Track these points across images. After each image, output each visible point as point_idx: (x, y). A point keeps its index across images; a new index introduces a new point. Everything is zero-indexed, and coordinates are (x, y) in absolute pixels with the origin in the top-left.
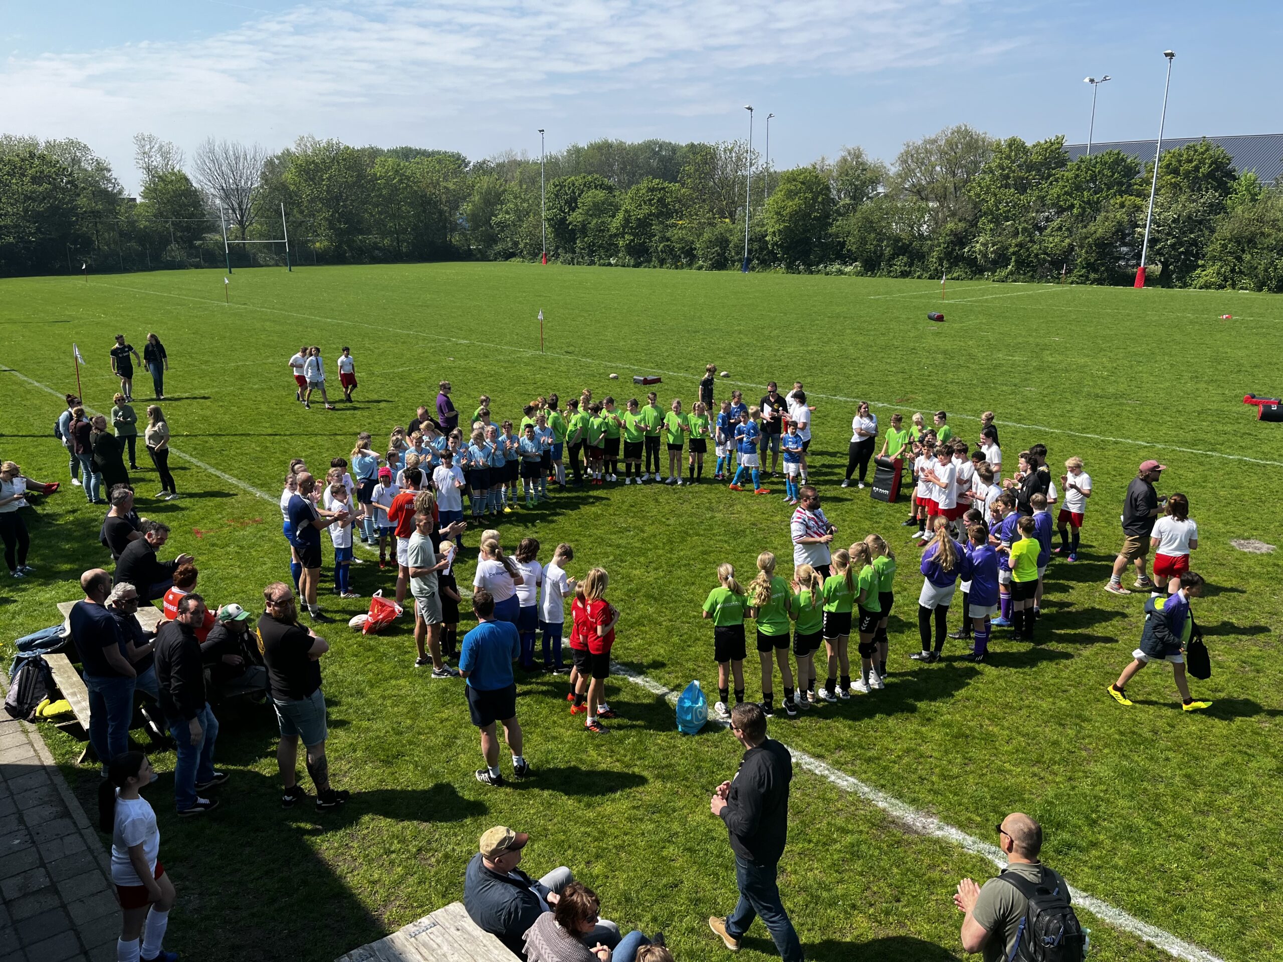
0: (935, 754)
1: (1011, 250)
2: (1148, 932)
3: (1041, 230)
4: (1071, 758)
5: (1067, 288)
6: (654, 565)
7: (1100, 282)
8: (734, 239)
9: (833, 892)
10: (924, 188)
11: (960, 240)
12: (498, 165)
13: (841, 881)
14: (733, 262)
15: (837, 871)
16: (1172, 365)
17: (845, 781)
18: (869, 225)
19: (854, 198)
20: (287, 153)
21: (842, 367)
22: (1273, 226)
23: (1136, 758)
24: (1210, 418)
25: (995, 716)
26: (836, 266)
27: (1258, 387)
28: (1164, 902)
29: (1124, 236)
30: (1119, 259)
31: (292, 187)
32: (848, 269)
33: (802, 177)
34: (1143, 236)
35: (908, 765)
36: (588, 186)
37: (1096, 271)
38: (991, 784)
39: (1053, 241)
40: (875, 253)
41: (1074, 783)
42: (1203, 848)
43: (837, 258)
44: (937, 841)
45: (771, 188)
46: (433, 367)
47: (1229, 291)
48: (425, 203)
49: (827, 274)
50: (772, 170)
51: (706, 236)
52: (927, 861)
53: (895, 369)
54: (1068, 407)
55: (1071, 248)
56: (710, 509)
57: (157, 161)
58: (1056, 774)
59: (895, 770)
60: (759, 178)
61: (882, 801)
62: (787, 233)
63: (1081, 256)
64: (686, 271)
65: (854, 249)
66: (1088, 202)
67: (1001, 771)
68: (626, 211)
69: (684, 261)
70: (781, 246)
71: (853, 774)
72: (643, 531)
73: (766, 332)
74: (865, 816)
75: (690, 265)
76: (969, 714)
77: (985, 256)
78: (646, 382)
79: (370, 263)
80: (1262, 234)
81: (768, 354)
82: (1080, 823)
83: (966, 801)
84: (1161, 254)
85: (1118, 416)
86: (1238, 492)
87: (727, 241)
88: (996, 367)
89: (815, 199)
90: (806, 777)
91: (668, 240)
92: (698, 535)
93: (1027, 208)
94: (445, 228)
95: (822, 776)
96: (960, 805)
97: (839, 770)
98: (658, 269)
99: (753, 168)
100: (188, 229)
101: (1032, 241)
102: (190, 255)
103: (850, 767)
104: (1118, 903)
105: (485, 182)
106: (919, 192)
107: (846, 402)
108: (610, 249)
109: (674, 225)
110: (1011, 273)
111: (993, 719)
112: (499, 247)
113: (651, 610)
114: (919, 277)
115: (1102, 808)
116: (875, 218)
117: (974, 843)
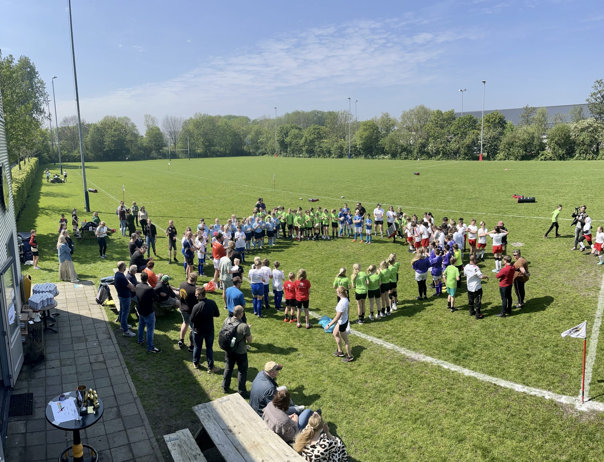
0: (421, 331)
1: (440, 149)
2: (493, 380)
3: (449, 142)
4: (467, 325)
5: (459, 162)
6: (316, 270)
7: (469, 159)
8: (345, 147)
9: (386, 388)
10: (410, 127)
11: (424, 146)
12: (261, 121)
13: (389, 383)
14: (345, 155)
15: (387, 380)
16: (492, 187)
17: (389, 346)
18: (392, 141)
19: (387, 131)
20: (191, 119)
21: (385, 193)
22: (518, 139)
23: (487, 321)
24: (504, 204)
25: (441, 314)
26: (382, 156)
27: (517, 192)
28: (498, 368)
29: (475, 144)
30: (474, 151)
31: (191, 131)
32: (386, 157)
33: (369, 123)
34: (480, 143)
35: (412, 336)
36: (292, 128)
37: (467, 156)
38: (441, 339)
39: (454, 146)
40: (395, 151)
41: (468, 333)
42: (509, 347)
43: (382, 153)
44: (423, 363)
45: (358, 127)
46: (236, 195)
47: (507, 161)
48: (235, 135)
49: (379, 159)
50: (358, 121)
51: (335, 146)
52: (420, 370)
53: (403, 193)
54: (461, 203)
55: (459, 148)
56: (338, 248)
57: (150, 123)
58: (462, 331)
59: (407, 339)
60: (353, 124)
61: (403, 351)
62: (364, 144)
63: (462, 150)
64: (328, 159)
65: (388, 149)
66: (463, 132)
67: (444, 333)
68: (306, 137)
69: (327, 155)
70: (362, 149)
71: (392, 342)
72: (312, 257)
73: (358, 181)
74: (397, 357)
75: (329, 156)
76: (433, 314)
77: (432, 151)
78: (313, 201)
79: (216, 157)
80: (515, 141)
81: (358, 189)
82: (470, 347)
83: (433, 346)
84: (486, 149)
85: (476, 205)
86: (512, 227)
87: (343, 148)
88: (438, 190)
89: (373, 131)
90: (375, 346)
91: (321, 147)
92: (333, 258)
93: (444, 134)
94: (242, 144)
95: (381, 345)
96: (431, 348)
97: (387, 342)
98: (317, 158)
99: (351, 121)
100: (158, 146)
101: (447, 146)
102: (158, 155)
103: (391, 340)
104: (484, 372)
105: (256, 127)
106: (409, 129)
107: (386, 206)
108: (300, 151)
109: (323, 142)
110: (441, 157)
111: (441, 315)
112: (260, 151)
113: (315, 287)
114: (411, 159)
115: (477, 340)
116: (394, 138)
117: (436, 361)
